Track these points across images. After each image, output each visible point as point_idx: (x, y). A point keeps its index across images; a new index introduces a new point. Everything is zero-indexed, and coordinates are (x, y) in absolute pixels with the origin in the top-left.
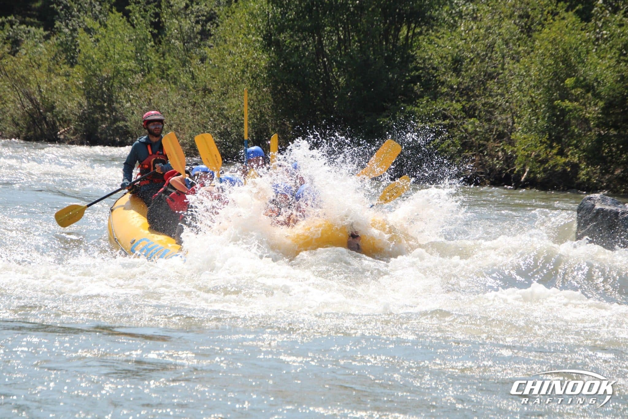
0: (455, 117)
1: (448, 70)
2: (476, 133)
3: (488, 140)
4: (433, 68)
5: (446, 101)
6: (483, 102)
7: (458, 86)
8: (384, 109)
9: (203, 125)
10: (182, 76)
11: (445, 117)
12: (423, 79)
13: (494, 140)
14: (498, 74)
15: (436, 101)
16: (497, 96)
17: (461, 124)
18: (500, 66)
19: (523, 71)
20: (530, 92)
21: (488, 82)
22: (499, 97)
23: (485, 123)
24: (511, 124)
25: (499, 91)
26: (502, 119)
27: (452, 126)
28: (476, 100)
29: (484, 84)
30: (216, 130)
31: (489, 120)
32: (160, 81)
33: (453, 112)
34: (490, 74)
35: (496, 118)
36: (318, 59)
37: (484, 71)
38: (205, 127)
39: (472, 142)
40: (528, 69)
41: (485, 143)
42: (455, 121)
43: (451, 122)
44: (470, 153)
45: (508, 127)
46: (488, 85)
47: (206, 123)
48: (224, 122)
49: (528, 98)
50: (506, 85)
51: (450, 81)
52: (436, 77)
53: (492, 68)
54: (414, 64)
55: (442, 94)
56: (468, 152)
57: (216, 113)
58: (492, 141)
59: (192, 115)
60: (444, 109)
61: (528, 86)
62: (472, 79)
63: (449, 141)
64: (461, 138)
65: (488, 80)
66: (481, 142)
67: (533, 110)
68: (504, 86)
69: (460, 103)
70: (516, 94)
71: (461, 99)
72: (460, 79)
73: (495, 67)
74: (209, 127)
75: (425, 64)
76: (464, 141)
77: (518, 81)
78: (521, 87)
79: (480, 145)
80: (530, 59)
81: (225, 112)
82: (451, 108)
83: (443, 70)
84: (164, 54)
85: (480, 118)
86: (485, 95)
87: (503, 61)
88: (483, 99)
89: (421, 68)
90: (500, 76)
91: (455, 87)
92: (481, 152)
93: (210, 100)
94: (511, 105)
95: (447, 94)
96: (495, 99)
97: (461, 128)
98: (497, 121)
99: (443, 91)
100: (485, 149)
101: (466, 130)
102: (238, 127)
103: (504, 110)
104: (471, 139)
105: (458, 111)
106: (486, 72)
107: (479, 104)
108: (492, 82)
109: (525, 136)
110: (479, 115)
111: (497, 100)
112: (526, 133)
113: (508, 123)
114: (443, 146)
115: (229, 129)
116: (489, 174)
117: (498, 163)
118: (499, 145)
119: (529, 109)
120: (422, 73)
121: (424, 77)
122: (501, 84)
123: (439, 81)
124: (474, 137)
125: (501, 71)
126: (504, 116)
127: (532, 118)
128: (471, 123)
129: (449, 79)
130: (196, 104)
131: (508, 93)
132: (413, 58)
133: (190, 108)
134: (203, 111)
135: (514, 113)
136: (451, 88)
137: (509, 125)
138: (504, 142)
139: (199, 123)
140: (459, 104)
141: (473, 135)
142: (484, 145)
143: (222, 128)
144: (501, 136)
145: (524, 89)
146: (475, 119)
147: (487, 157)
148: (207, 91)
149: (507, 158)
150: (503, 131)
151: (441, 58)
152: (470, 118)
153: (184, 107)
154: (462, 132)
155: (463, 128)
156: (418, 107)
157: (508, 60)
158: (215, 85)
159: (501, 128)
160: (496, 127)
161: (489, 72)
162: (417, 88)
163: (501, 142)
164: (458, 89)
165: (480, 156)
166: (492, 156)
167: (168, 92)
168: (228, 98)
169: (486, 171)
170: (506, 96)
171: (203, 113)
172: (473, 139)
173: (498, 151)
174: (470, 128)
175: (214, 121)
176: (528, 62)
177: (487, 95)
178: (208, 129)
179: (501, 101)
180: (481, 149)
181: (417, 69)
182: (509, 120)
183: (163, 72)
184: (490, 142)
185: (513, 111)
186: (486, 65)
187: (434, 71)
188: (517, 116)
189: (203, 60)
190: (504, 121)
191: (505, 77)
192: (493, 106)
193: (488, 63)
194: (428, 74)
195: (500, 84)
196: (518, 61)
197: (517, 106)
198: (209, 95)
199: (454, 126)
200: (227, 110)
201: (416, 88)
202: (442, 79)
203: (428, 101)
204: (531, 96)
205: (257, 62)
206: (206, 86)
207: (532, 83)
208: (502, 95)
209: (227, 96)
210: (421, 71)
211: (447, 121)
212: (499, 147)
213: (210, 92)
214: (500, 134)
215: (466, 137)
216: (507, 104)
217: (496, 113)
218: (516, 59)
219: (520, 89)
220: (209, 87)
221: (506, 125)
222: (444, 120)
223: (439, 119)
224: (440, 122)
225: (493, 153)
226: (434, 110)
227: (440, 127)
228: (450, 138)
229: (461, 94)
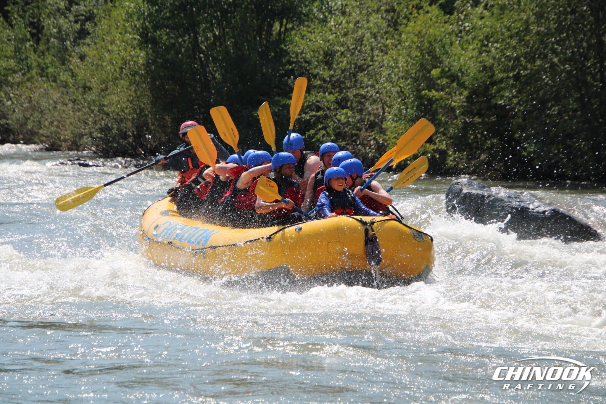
0: (329, 109)
1: (320, 64)
2: (348, 123)
3: (360, 130)
4: (306, 62)
5: (318, 93)
6: (355, 93)
7: (330, 78)
9: (84, 121)
10: (61, 74)
11: (319, 109)
12: (297, 73)
13: (366, 130)
14: (368, 66)
15: (309, 93)
16: (367, 87)
17: (334, 115)
18: (369, 59)
19: (392, 63)
20: (399, 83)
21: (359, 74)
22: (369, 88)
23: (357, 114)
24: (381, 114)
25: (370, 83)
26: (373, 109)
27: (326, 117)
28: (347, 92)
29: (355, 75)
30: (96, 125)
31: (361, 111)
32: (40, 79)
33: (326, 104)
34: (360, 67)
35: (367, 108)
36: (195, 55)
37: (354, 64)
38: (86, 123)
39: (346, 132)
40: (396, 61)
41: (358, 132)
42: (328, 112)
43: (325, 113)
44: (344, 143)
45: (378, 117)
46: (359, 77)
47: (87, 119)
48: (104, 118)
49: (397, 89)
50: (376, 77)
51: (322, 74)
52: (308, 70)
53: (362, 60)
54: (287, 58)
55: (315, 87)
56: (341, 142)
57: (97, 109)
58: (364, 130)
59: (73, 111)
60: (317, 101)
61: (397, 77)
62: (343, 71)
63: (324, 132)
64: (335, 129)
65: (358, 72)
66: (354, 132)
67: (402, 100)
68: (374, 78)
69: (333, 95)
70: (386, 84)
71: (333, 91)
72: (332, 72)
73: (365, 60)
74: (90, 123)
75: (297, 58)
76: (337, 131)
77: (387, 73)
78: (390, 78)
79: (353, 135)
80: (397, 52)
81: (105, 109)
82: (325, 100)
83: (316, 63)
84: (43, 53)
85: (352, 109)
86: (356, 86)
87: (372, 54)
88: (354, 91)
89: (295, 63)
90: (370, 69)
91: (328, 79)
92: (355, 141)
93: (90, 97)
94: (381, 95)
95: (320, 87)
96: (366, 90)
97: (334, 119)
98: (368, 112)
99: (316, 84)
100: (357, 139)
101: (339, 121)
102: (118, 122)
103: (375, 101)
104: (344, 129)
105: (331, 103)
106: (355, 64)
107: (350, 95)
108: (362, 74)
109: (395, 124)
110: (351, 106)
111: (368, 92)
112: (397, 122)
113: (379, 113)
114: (318, 136)
115: (109, 125)
117: (370, 151)
118: (371, 134)
119: (399, 99)
120: (295, 67)
121: (297, 70)
122: (372, 76)
123: (312, 74)
124: (347, 127)
125: (371, 63)
126: (374, 107)
127: (402, 107)
128: (343, 114)
129: (321, 72)
130: (77, 101)
131: (377, 83)
132: (287, 53)
133: (70, 105)
134: (84, 107)
135: (384, 103)
136: (324, 81)
137: (379, 115)
138: (375, 132)
139: (79, 119)
141: (346, 125)
142: (356, 135)
143: (103, 124)
144: (372, 126)
145: (394, 80)
146: (347, 110)
147: (359, 146)
148: (87, 89)
149: (378, 146)
150: (374, 121)
151: (313, 51)
152: (343, 109)
153: (64, 104)
154: (335, 122)
155: (336, 118)
157: (376, 52)
158: (94, 83)
159: (372, 118)
160: (367, 117)
161: (359, 64)
163: (372, 131)
164: (330, 81)
165: (354, 146)
166: (364, 145)
167: (48, 90)
168: (108, 94)
170: (377, 87)
171: (83, 109)
172: (346, 129)
173: (370, 140)
174: (343, 119)
175: (95, 116)
176: (396, 54)
177: (358, 87)
178: (88, 125)
179: (372, 92)
180: (354, 138)
181: (290, 63)
182: (380, 110)
183: (42, 69)
184: (362, 132)
185: (383, 102)
186: (356, 58)
187: (307, 65)
188: (388, 106)
189: (82, 58)
190: (375, 111)
191: (374, 69)
192: (364, 97)
193: (357, 55)
194: (302, 67)
195: (370, 76)
196: (387, 53)
197: (387, 96)
198: (89, 92)
199: (328, 117)
200: (107, 106)
201: (290, 81)
202: (315, 72)
204: (400, 87)
205: (135, 59)
206: (85, 84)
207: (401, 75)
208: (373, 86)
209: (107, 93)
210: (294, 65)
211: (320, 113)
212: (371, 136)
213: (90, 89)
214: (371, 124)
215: (339, 128)
216: (378, 95)
217: (367, 104)
218: (384, 50)
219: (389, 79)
220: (88, 84)
221: (376, 115)
222: (317, 111)
223: (313, 110)
224: (314, 113)
225: (366, 142)
226: (307, 103)
227: (314, 118)
228: (324, 128)
229: (333, 86)
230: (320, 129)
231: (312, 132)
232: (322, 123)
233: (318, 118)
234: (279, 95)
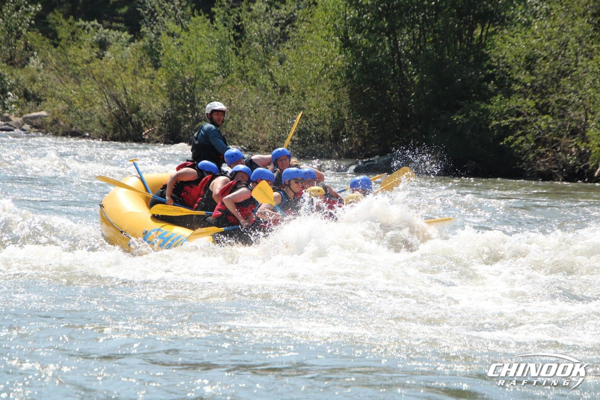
0: (529, 114)
1: (522, 69)
2: (549, 130)
3: (561, 136)
4: (507, 67)
5: (519, 98)
6: (557, 99)
7: (531, 83)
8: (458, 107)
10: (261, 77)
11: (519, 114)
12: (497, 78)
13: (568, 136)
14: (572, 72)
15: (509, 98)
16: (570, 93)
17: (535, 121)
18: (573, 64)
19: (597, 69)
21: (561, 79)
22: (572, 94)
23: (558, 120)
24: (584, 120)
25: (573, 88)
26: (575, 116)
27: (526, 123)
28: (549, 97)
29: (557, 80)
31: (563, 117)
32: (240, 82)
33: (527, 109)
34: (563, 72)
35: (569, 114)
36: (393, 58)
37: (557, 69)
39: (546, 139)
41: (559, 139)
42: (528, 118)
43: (525, 118)
44: (544, 149)
45: (581, 124)
46: (561, 82)
48: (303, 122)
50: (580, 82)
51: (523, 79)
52: (509, 75)
53: (565, 65)
54: (488, 62)
55: (515, 92)
56: (541, 148)
58: (565, 137)
60: (518, 107)
62: (545, 76)
63: (523, 138)
64: (535, 135)
65: (561, 77)
66: (555, 138)
68: (578, 83)
69: (534, 100)
70: (589, 90)
71: (534, 96)
72: (534, 77)
73: (568, 65)
75: (499, 63)
76: (538, 137)
77: (592, 78)
78: (595, 84)
79: (554, 142)
82: (525, 105)
83: (517, 68)
84: (244, 57)
85: (553, 115)
86: (558, 92)
87: (577, 59)
88: (556, 96)
89: (496, 67)
90: (573, 74)
91: (529, 84)
92: (555, 148)
94: (584, 101)
95: (521, 92)
96: (568, 96)
97: (534, 125)
98: (570, 118)
99: (516, 89)
100: (558, 145)
101: (539, 127)
102: (316, 126)
103: (577, 107)
104: (544, 135)
105: (532, 108)
106: (559, 70)
107: (552, 101)
108: (565, 79)
109: (599, 132)
110: (552, 112)
111: (570, 97)
113: (581, 119)
114: (517, 142)
115: (307, 128)
116: (562, 170)
117: (571, 159)
118: (572, 141)
120: (496, 71)
121: (498, 75)
122: (575, 81)
123: (513, 79)
124: (547, 133)
125: (575, 69)
126: (577, 113)
128: (544, 120)
129: (522, 77)
131: (581, 89)
132: (488, 57)
135: (587, 110)
136: (525, 85)
137: (582, 122)
138: (577, 138)
140: (532, 101)
141: (547, 131)
142: (557, 141)
143: (300, 127)
144: (574, 132)
146: (548, 116)
147: (560, 153)
148: (286, 91)
149: (580, 154)
150: (576, 127)
151: (515, 56)
152: (544, 115)
154: (535, 129)
155: (537, 125)
156: (492, 105)
157: (581, 57)
159: (574, 125)
160: (569, 123)
161: (562, 69)
162: (491, 86)
163: (574, 138)
164: (532, 86)
165: (554, 152)
166: (565, 152)
167: (248, 93)
168: (307, 98)
169: (559, 166)
170: (580, 93)
172: (547, 136)
173: (572, 147)
174: (543, 125)
177: (561, 92)
179: (575, 98)
180: (554, 145)
181: (491, 67)
182: (583, 116)
183: (243, 73)
184: (563, 138)
185: (586, 108)
186: (560, 63)
187: (507, 70)
188: (590, 112)
189: (282, 61)
190: (578, 117)
191: (578, 74)
192: (567, 103)
193: (561, 60)
194: (502, 72)
195: (573, 81)
196: (592, 59)
197: (590, 102)
198: (288, 95)
199: (528, 123)
200: (305, 109)
201: (490, 86)
202: (516, 77)
203: (501, 99)
208: (576, 92)
211: (521, 119)
212: (573, 143)
214: (573, 130)
215: (539, 134)
216: (581, 101)
217: (570, 110)
218: (589, 55)
219: (593, 85)
221: (579, 122)
222: (518, 117)
223: (512, 116)
224: (514, 119)
225: (566, 149)
226: (507, 108)
227: (513, 124)
228: (523, 134)
229: (535, 92)
230: (520, 135)
231: (511, 137)
232: (521, 129)
233: (518, 124)
234: (478, 100)
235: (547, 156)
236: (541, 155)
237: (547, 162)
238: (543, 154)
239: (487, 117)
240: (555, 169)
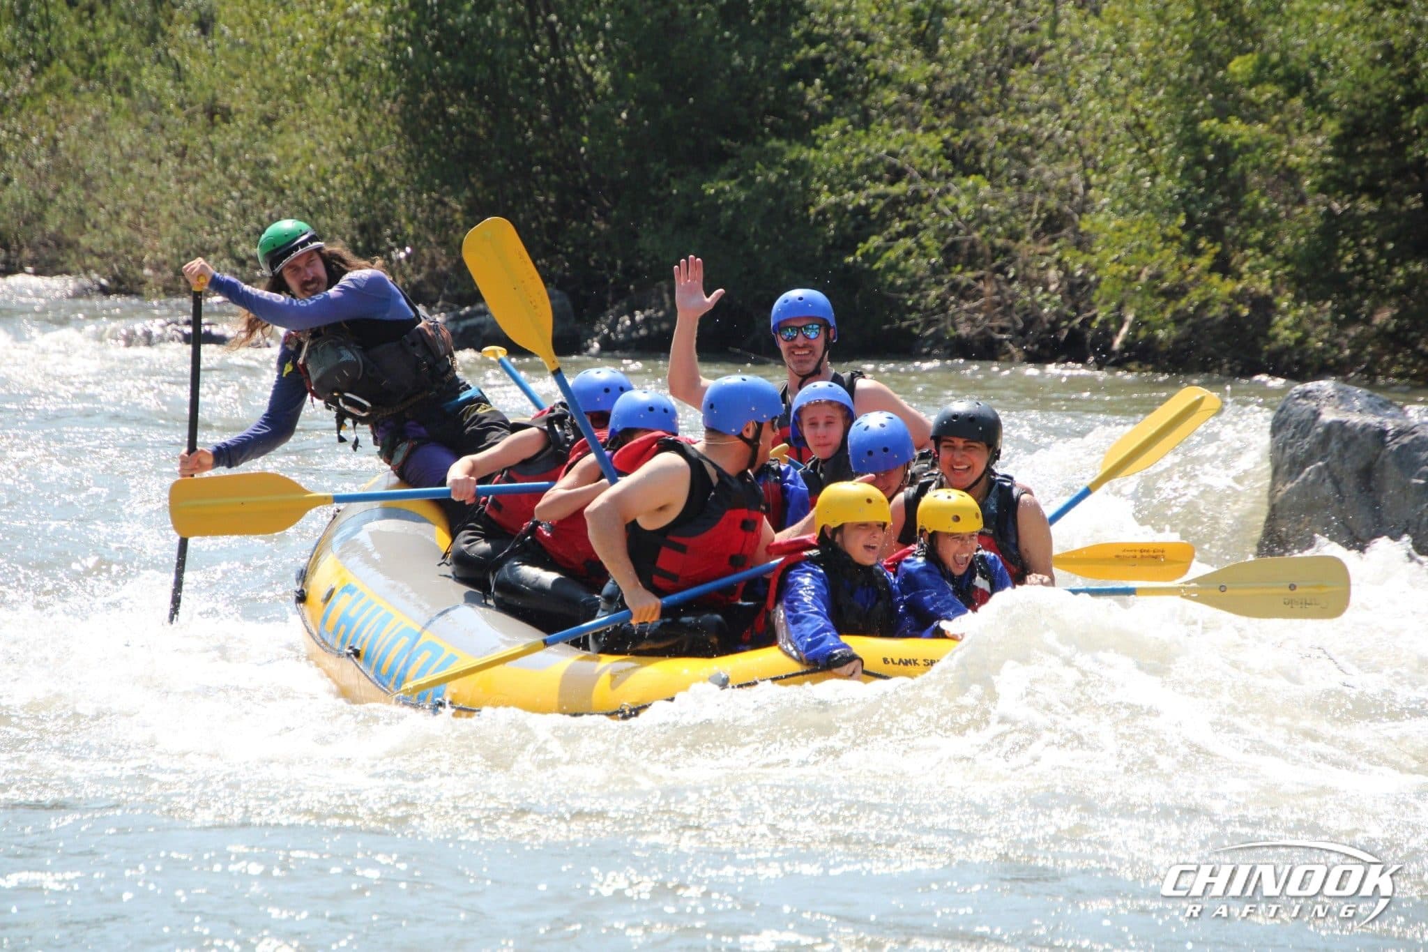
0: (925, 175)
1: (901, 42)
2: (982, 218)
3: (1015, 236)
4: (859, 37)
5: (894, 127)
6: (1002, 130)
7: (929, 85)
8: (722, 156)
9: (209, 211)
10: (145, 72)
11: (897, 175)
12: (831, 70)
13: (1036, 236)
14: (1042, 50)
15: (867, 129)
16: (1038, 111)
17: (940, 194)
18: (1045, 26)
19: (1109, 41)
20: (1131, 98)
21: (1014, 72)
22: (1044, 114)
23: (1006, 190)
24: (1080, 190)
25: (1046, 97)
26: (1056, 177)
27: (917, 199)
28: (980, 124)
29: (1002, 76)
31: (1020, 181)
32: (82, 87)
33: (917, 160)
34: (1019, 50)
35: (1038, 173)
36: (534, 16)
37: (1000, 42)
38: (216, 216)
39: (973, 245)
40: (1124, 35)
41: (1011, 243)
42: (923, 184)
43: (913, 187)
44: (969, 274)
45: (1072, 199)
46: (1013, 81)
47: (220, 205)
49: (1126, 117)
50: (1065, 81)
51: (906, 73)
52: (865, 61)
53: (1023, 32)
54: (804, 25)
55: (884, 109)
56: (962, 271)
57: (247, 174)
58: (1028, 238)
59: (179, 182)
60: (892, 154)
61: (1125, 82)
62: (968, 65)
63: (908, 242)
64: (942, 233)
65: (1012, 67)
66: (999, 242)
67: (1140, 150)
68: (1060, 82)
69: (938, 134)
70: (1092, 105)
71: (937, 122)
72: (935, 67)
73: (1032, 30)
74: (228, 216)
75: (834, 26)
76: (950, 240)
77: (1097, 69)
78: (1106, 84)
79: (996, 252)
81: (273, 174)
82: (912, 149)
83: (887, 40)
84: (92, 12)
85: (992, 175)
86: (1006, 108)
87: (1055, 14)
88: (1001, 122)
89: (826, 39)
90: (1047, 56)
91: (923, 88)
92: (1000, 269)
93: (229, 138)
94: (1080, 135)
95: (900, 110)
96: (1034, 120)
97: (940, 206)
98: (1041, 182)
99: (886, 102)
100: (1009, 262)
101: (955, 209)
103: (1061, 152)
104: (969, 234)
105: (933, 156)
106: (1005, 45)
107: (988, 132)
108: (1024, 72)
109: (1121, 222)
110: (990, 166)
111: (1039, 124)
112: (1123, 214)
113: (1072, 186)
114: (891, 255)
116: (1023, 333)
117: (1047, 300)
118: (1049, 249)
119: (1130, 146)
120: (827, 51)
121: (832, 62)
122: (1051, 77)
123: (876, 72)
124: (978, 228)
125: (1049, 42)
126: (1060, 168)
127: (1139, 172)
128: (965, 190)
129: (903, 68)
130: (189, 152)
131: (1070, 101)
132: (803, 10)
133: (171, 164)
134: (210, 170)
135: (1089, 158)
136: (912, 90)
137: (1074, 194)
138: (1062, 242)
139: (197, 204)
140: (932, 135)
141: (976, 222)
142: (1006, 251)
144: (1053, 225)
145: (1115, 90)
146: (979, 178)
147: (1015, 285)
148: (218, 114)
149: (1071, 285)
150: (1059, 210)
152: (966, 175)
153: (153, 161)
154: (943, 215)
155: (946, 203)
156: (818, 148)
157: (1067, 8)
158: (240, 98)
159: (1053, 202)
160: (1038, 199)
161: (1014, 43)
162: (814, 93)
163: (1054, 241)
164: (930, 94)
165: (998, 282)
166: (1029, 282)
167: (107, 119)
168: (281, 132)
169: (1015, 323)
170: (1066, 111)
171: (209, 176)
172: (976, 235)
173: (1048, 267)
174: (965, 204)
176: (1123, 14)
177: (1012, 109)
178: (224, 220)
179: (1053, 125)
180: (998, 262)
181: (811, 40)
182: (1076, 178)
184: (1022, 243)
185: (1085, 153)
186: (1007, 26)
187: (860, 45)
188: (1096, 167)
189: (205, 24)
190: (1062, 182)
191: (1060, 58)
192: (1031, 140)
193: (1011, 18)
194: (845, 53)
195: (1048, 77)
196: (1096, 12)
197: (1095, 139)
198: (224, 125)
199: (923, 201)
200: (277, 166)
201: (810, 94)
202: (885, 66)
203: (844, 132)
204: (1134, 111)
205: (358, 27)
206: (214, 100)
207: (1137, 74)
208: (1054, 108)
209: (277, 127)
210: (823, 46)
211: (900, 188)
212: (1050, 255)
213: (228, 115)
214: (1050, 218)
215: (956, 229)
216: (1069, 133)
217: (1038, 161)
218: (1089, 6)
219: (1102, 91)
220: (224, 101)
221: (1066, 194)
222: (892, 183)
223: (879, 179)
224: (881, 188)
225: (1035, 274)
226: (862, 157)
227: (881, 203)
228: (911, 232)
229: (939, 107)
230: (900, 235)
231: (875, 241)
232: (902, 217)
233: (894, 203)
234: (778, 133)
235: (979, 294)
236: (964, 293)
237: (978, 310)
238: (969, 287)
239: (806, 183)
240: (1003, 330)
